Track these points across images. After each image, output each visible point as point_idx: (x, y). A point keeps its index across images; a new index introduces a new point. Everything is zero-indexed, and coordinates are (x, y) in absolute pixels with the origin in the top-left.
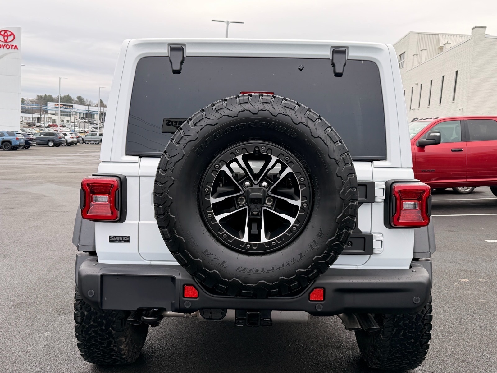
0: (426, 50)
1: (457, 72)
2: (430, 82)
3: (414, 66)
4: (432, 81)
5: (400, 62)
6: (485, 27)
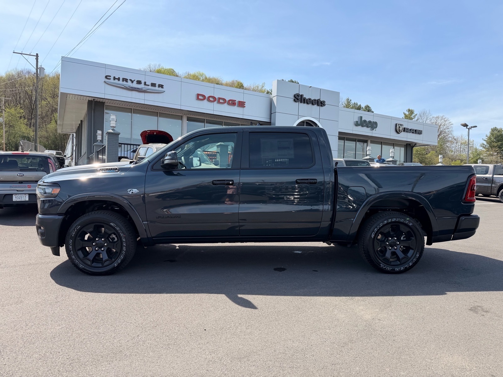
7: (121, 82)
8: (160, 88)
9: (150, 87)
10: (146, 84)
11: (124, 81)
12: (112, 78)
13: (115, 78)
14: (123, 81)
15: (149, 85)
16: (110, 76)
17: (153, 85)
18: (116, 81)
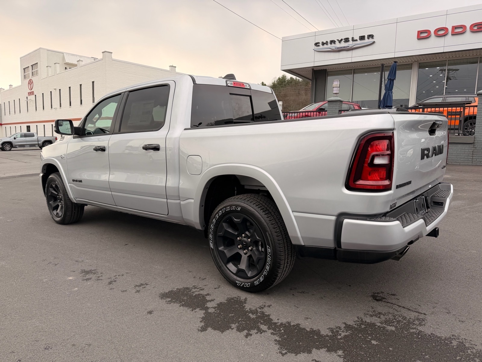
0: (59, 64)
1: (93, 82)
2: (68, 89)
3: (50, 75)
4: (70, 88)
5: (33, 71)
6: (112, 53)
7: (329, 45)
8: (371, 39)
9: (359, 42)
10: (355, 39)
11: (333, 44)
12: (320, 44)
13: (323, 44)
14: (331, 43)
15: (357, 40)
16: (319, 43)
17: (362, 38)
18: (325, 46)
